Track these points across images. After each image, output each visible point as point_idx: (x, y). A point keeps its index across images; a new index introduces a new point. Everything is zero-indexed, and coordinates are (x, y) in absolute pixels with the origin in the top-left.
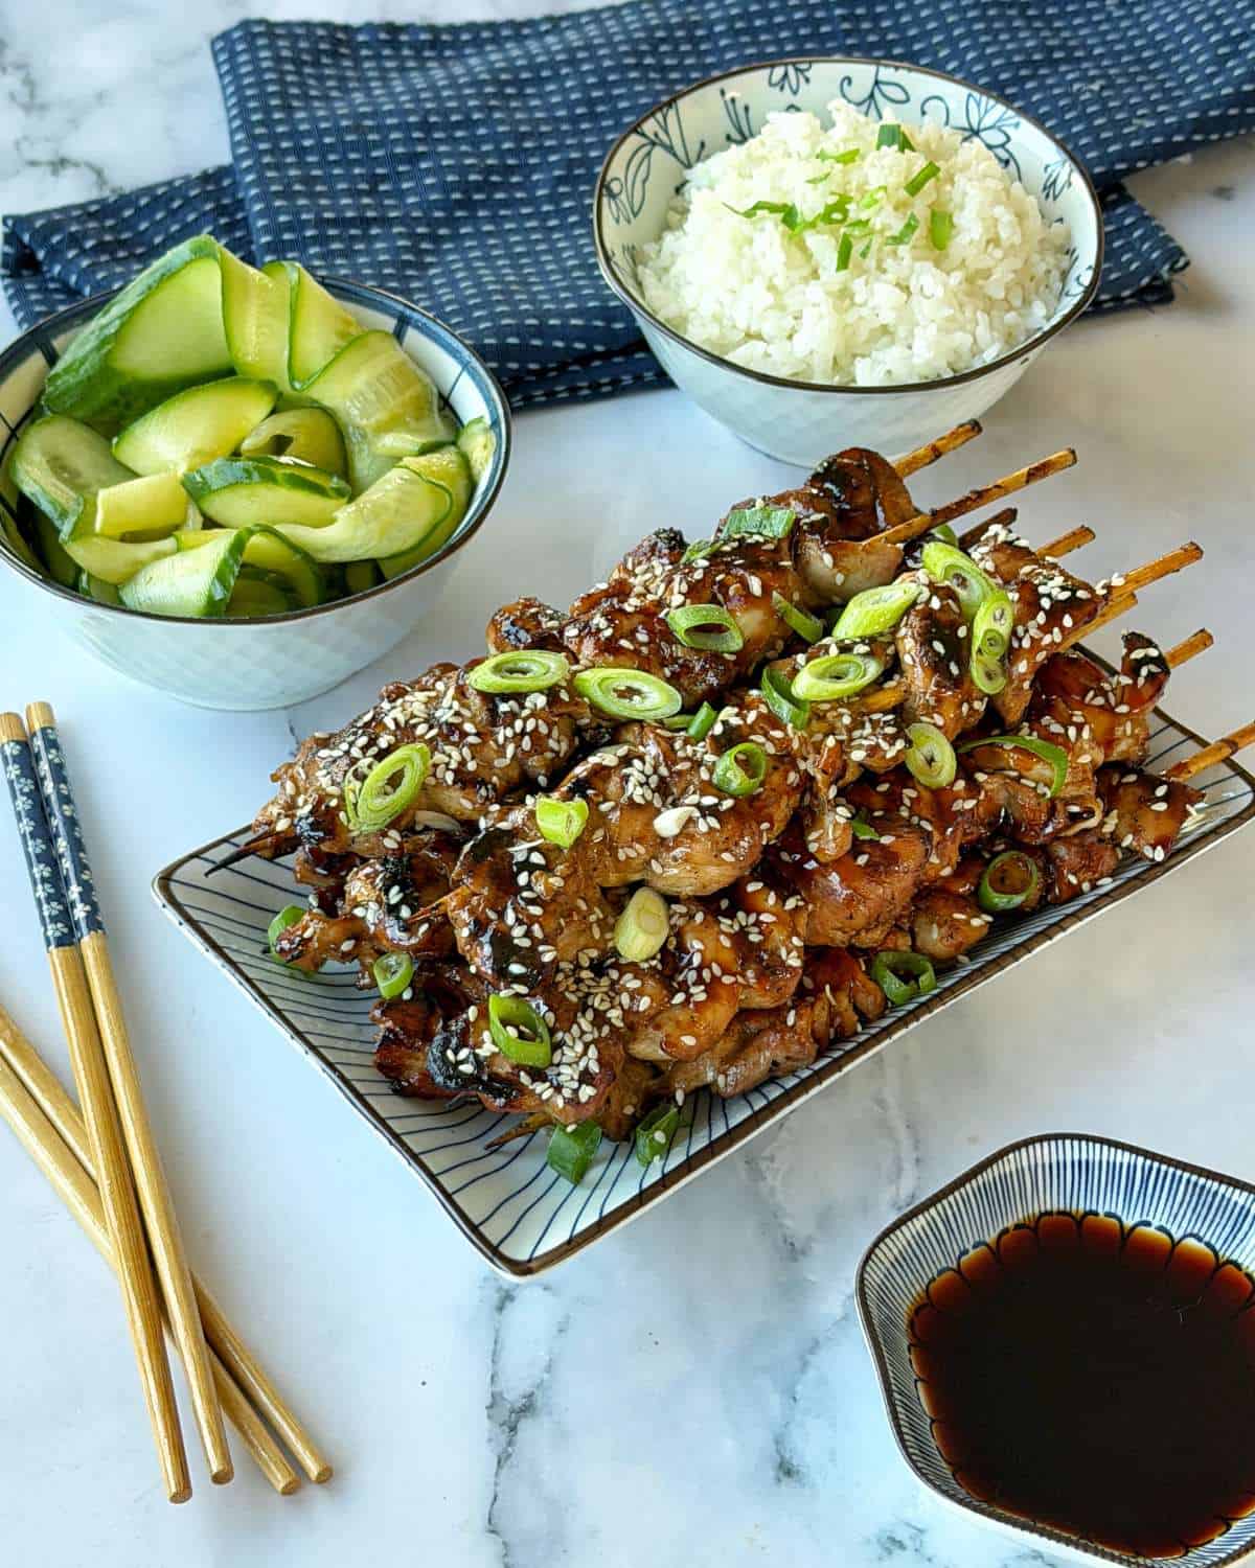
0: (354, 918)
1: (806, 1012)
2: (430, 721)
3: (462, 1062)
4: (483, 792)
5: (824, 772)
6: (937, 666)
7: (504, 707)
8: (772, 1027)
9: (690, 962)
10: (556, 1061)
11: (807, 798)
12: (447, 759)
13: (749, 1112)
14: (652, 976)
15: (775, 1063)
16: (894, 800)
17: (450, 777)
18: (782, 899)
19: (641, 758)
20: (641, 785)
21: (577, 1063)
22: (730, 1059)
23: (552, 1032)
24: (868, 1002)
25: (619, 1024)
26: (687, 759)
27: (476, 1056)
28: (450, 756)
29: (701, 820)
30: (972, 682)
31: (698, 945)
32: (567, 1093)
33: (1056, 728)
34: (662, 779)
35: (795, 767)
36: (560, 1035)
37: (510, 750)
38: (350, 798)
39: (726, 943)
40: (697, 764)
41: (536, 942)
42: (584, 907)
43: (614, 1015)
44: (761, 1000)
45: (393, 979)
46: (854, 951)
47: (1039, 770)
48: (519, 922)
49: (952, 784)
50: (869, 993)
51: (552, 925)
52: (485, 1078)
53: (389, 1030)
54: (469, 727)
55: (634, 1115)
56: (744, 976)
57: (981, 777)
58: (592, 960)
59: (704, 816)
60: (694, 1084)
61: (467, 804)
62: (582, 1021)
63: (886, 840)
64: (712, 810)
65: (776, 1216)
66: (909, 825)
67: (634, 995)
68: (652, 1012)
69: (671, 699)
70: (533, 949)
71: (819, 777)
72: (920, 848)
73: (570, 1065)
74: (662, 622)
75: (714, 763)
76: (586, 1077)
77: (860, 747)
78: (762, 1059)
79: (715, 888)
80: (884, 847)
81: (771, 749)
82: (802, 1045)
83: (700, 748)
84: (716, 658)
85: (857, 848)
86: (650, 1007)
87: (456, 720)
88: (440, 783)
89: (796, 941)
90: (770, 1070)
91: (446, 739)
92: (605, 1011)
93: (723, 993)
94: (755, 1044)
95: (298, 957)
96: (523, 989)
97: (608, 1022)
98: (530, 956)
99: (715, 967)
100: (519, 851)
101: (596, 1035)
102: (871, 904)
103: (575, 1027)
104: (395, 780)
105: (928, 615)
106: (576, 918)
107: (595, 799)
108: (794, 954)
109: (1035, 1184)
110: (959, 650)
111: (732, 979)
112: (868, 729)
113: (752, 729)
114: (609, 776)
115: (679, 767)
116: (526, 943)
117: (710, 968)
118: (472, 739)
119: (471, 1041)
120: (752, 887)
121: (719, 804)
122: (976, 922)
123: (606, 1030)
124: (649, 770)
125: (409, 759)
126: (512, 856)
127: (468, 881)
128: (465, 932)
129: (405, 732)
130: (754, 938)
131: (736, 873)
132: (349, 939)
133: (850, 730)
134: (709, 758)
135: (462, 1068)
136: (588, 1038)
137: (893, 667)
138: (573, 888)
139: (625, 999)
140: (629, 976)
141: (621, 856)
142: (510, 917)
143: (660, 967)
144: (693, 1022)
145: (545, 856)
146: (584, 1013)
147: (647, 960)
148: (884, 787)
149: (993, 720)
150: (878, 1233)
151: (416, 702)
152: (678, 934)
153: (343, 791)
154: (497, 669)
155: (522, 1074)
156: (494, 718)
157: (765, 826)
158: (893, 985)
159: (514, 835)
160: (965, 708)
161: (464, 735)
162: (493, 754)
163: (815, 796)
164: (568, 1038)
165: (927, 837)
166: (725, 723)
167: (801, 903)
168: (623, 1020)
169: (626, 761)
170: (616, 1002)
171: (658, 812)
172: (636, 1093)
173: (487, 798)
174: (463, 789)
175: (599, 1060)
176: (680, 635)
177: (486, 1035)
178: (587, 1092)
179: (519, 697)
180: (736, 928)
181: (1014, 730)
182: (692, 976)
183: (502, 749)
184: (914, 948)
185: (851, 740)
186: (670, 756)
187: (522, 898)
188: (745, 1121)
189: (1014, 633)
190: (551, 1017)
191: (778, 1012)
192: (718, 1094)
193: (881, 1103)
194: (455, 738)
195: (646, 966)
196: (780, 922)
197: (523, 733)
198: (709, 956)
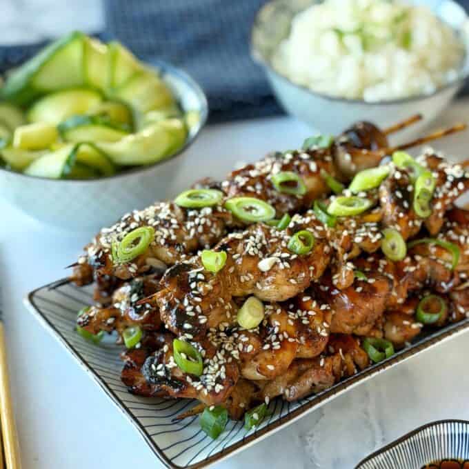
0: (115, 308)
1: (329, 359)
2: (156, 218)
3: (159, 370)
4: (178, 249)
5: (342, 247)
6: (398, 202)
7: (191, 214)
8: (313, 367)
9: (273, 331)
10: (205, 372)
11: (334, 260)
12: (161, 234)
13: (299, 406)
14: (254, 336)
15: (313, 385)
16: (375, 265)
17: (162, 242)
18: (319, 305)
19: (255, 236)
20: (253, 247)
21: (215, 374)
22: (291, 382)
23: (204, 359)
24: (361, 360)
25: (237, 358)
26: (276, 237)
27: (166, 368)
28: (163, 233)
29: (281, 264)
30: (414, 212)
31: (277, 323)
32: (209, 388)
33: (455, 237)
34: (263, 246)
35: (328, 244)
36: (207, 361)
37: (192, 232)
38: (115, 248)
39: (291, 323)
40: (281, 240)
41: (197, 314)
42: (223, 301)
43: (235, 353)
44: (308, 352)
45: (132, 338)
46: (354, 336)
47: (446, 256)
48: (190, 304)
49: (404, 259)
50: (361, 355)
51: (206, 307)
52: (170, 378)
53: (128, 362)
54: (174, 221)
55: (244, 408)
56: (299, 339)
57: (418, 258)
58: (226, 328)
59: (282, 262)
60: (275, 394)
61: (170, 254)
62: (219, 355)
63: (371, 281)
64: (287, 260)
65: (312, 461)
66: (382, 275)
67: (245, 345)
68: (253, 353)
69: (270, 212)
70: (196, 318)
71: (339, 249)
72: (387, 286)
73: (211, 374)
74: (269, 181)
75: (289, 240)
76: (219, 381)
77: (359, 236)
78: (307, 382)
79: (286, 297)
80: (370, 284)
81: (316, 235)
82: (327, 376)
83: (282, 233)
84: (293, 197)
85: (356, 283)
86: (252, 351)
87: (168, 218)
88: (158, 244)
89: (325, 324)
90: (311, 389)
91: (163, 226)
92: (231, 351)
93: (289, 346)
94: (304, 375)
95: (87, 325)
96: (190, 337)
97: (232, 356)
98: (194, 321)
99: (285, 334)
100: (192, 273)
101: (225, 361)
102: (363, 311)
103: (215, 357)
104: (136, 242)
105: (394, 180)
106: (218, 305)
107: (231, 252)
108: (324, 330)
109: (440, 445)
110: (408, 196)
111: (294, 340)
112: (363, 229)
113: (308, 225)
114: (238, 243)
115: (272, 241)
116: (193, 314)
117: (283, 334)
118: (174, 226)
119: (164, 361)
120: (305, 299)
121: (290, 257)
122: (414, 326)
123: (230, 360)
124: (257, 241)
125: (144, 232)
126: (189, 275)
127: (167, 285)
128: (163, 308)
129: (144, 222)
130: (305, 322)
131: (297, 290)
132: (111, 317)
133: (355, 229)
134: (287, 237)
135: (159, 373)
136: (221, 362)
137: (378, 204)
138: (217, 290)
139: (240, 346)
140: (243, 336)
141: (242, 280)
142: (186, 302)
143: (258, 332)
144: (273, 359)
145: (205, 276)
146: (220, 352)
147: (252, 329)
148: (371, 259)
149: (424, 232)
150: (360, 461)
151: (150, 211)
152: (268, 318)
153: (111, 246)
154: (189, 196)
155: (188, 378)
156: (186, 218)
157: (312, 268)
158: (373, 353)
159: (190, 267)
160: (410, 224)
161: (171, 224)
162: (184, 234)
163: (337, 258)
164: (211, 362)
165: (391, 281)
166: (295, 223)
167: (329, 308)
168: (240, 356)
169: (247, 237)
170: (236, 348)
171: (260, 259)
172: (246, 398)
173: (180, 252)
174: (169, 248)
175: (226, 373)
176: (276, 186)
177: (171, 359)
178: (219, 388)
179: (198, 209)
180: (297, 317)
181: (435, 237)
182: (274, 337)
183: (188, 232)
184: (384, 337)
185: (355, 233)
186: (268, 236)
187: (192, 294)
188: (297, 409)
189: (435, 191)
190: (204, 352)
191: (315, 360)
192: (286, 400)
193: (366, 413)
194: (167, 225)
195: (251, 331)
196: (317, 315)
197: (199, 224)
198: (282, 329)
